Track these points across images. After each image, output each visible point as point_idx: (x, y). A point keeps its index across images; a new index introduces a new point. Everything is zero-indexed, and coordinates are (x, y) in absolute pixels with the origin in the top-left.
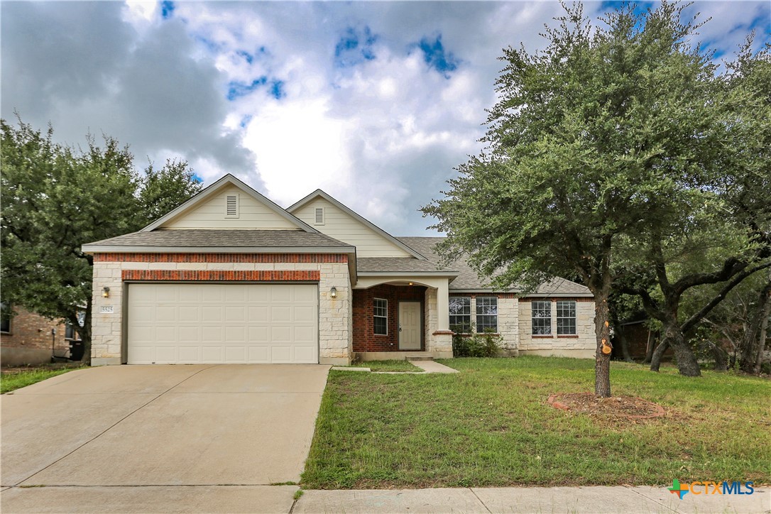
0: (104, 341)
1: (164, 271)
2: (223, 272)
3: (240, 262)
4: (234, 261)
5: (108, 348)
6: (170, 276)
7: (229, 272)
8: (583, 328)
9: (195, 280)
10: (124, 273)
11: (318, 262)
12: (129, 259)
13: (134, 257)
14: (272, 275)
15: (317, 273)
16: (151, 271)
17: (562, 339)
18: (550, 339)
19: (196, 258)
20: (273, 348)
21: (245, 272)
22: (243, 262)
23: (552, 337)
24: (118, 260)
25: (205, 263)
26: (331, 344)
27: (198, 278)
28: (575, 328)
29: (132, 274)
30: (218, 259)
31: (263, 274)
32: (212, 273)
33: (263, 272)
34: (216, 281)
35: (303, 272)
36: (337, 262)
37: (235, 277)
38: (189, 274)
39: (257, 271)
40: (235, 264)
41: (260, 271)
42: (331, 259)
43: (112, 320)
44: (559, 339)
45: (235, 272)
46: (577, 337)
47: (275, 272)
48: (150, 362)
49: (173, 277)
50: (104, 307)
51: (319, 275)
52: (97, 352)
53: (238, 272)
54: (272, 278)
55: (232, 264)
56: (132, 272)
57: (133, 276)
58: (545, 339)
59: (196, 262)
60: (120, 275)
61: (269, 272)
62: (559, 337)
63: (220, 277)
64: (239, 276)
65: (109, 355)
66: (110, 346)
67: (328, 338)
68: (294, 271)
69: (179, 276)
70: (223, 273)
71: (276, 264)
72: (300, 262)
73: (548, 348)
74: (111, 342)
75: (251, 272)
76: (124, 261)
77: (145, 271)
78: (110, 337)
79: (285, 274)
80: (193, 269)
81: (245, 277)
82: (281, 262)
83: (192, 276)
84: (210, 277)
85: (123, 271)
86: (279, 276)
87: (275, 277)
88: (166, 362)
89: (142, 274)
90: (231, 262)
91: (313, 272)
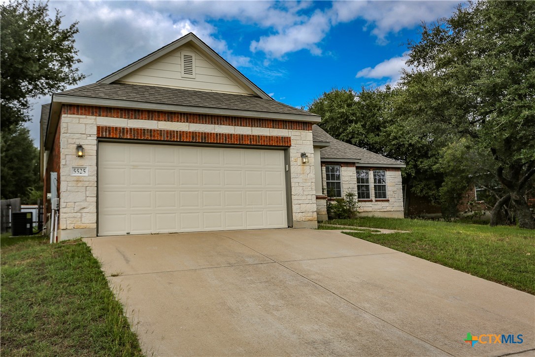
0: (77, 209)
1: (144, 130)
2: (205, 133)
3: (221, 124)
4: (215, 124)
5: (81, 218)
6: (151, 136)
7: (211, 133)
8: (392, 193)
9: (177, 141)
10: (99, 129)
11: (289, 129)
12: (105, 114)
13: (111, 112)
14: (251, 139)
15: (288, 140)
16: (131, 129)
17: (379, 203)
18: (370, 203)
19: (178, 117)
20: (248, 213)
21: (225, 134)
22: (224, 125)
23: (371, 201)
24: (93, 115)
25: (187, 124)
26: (304, 207)
27: (180, 139)
28: (385, 193)
29: (109, 131)
30: (200, 120)
31: (242, 138)
32: (194, 134)
33: (242, 135)
34: (199, 142)
35: (277, 137)
36: (304, 130)
37: (217, 140)
38: (171, 135)
39: (237, 135)
40: (216, 126)
41: (240, 135)
42: (299, 126)
43: (87, 184)
44: (376, 203)
45: (217, 134)
46: (388, 201)
47: (253, 136)
48: (124, 233)
49: (154, 136)
50: (75, 169)
51: (290, 141)
52: (68, 222)
53: (220, 134)
54: (251, 142)
55: (213, 126)
56: (109, 129)
57: (110, 134)
58: (367, 203)
59: (178, 121)
60: (95, 131)
61: (248, 136)
62: (376, 201)
63: (202, 139)
64: (220, 139)
65: (83, 226)
66: (84, 214)
67: (300, 202)
68: (269, 137)
69: (161, 135)
70: (205, 135)
71: (253, 128)
72: (273, 128)
73: (369, 210)
74: (85, 210)
75: (231, 135)
76: (100, 116)
77: (123, 129)
78: (84, 204)
79: (261, 139)
80: (176, 129)
81: (226, 140)
82: (257, 127)
83: (174, 137)
84: (193, 139)
85: (98, 127)
86: (256, 140)
87: (253, 141)
88: (148, 232)
89: (120, 132)
90: (212, 123)
91: (285, 137)
